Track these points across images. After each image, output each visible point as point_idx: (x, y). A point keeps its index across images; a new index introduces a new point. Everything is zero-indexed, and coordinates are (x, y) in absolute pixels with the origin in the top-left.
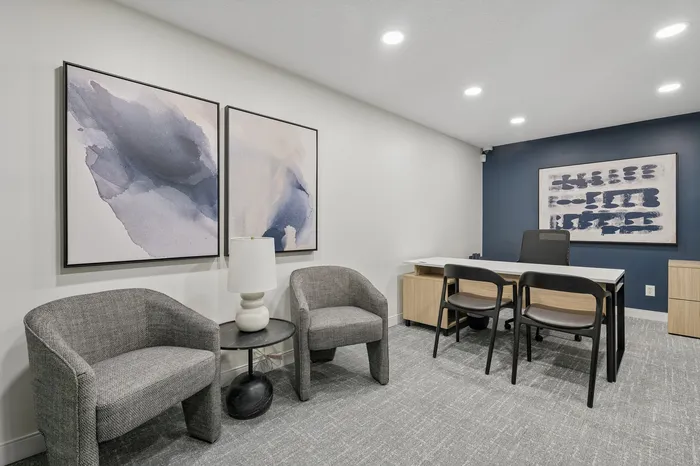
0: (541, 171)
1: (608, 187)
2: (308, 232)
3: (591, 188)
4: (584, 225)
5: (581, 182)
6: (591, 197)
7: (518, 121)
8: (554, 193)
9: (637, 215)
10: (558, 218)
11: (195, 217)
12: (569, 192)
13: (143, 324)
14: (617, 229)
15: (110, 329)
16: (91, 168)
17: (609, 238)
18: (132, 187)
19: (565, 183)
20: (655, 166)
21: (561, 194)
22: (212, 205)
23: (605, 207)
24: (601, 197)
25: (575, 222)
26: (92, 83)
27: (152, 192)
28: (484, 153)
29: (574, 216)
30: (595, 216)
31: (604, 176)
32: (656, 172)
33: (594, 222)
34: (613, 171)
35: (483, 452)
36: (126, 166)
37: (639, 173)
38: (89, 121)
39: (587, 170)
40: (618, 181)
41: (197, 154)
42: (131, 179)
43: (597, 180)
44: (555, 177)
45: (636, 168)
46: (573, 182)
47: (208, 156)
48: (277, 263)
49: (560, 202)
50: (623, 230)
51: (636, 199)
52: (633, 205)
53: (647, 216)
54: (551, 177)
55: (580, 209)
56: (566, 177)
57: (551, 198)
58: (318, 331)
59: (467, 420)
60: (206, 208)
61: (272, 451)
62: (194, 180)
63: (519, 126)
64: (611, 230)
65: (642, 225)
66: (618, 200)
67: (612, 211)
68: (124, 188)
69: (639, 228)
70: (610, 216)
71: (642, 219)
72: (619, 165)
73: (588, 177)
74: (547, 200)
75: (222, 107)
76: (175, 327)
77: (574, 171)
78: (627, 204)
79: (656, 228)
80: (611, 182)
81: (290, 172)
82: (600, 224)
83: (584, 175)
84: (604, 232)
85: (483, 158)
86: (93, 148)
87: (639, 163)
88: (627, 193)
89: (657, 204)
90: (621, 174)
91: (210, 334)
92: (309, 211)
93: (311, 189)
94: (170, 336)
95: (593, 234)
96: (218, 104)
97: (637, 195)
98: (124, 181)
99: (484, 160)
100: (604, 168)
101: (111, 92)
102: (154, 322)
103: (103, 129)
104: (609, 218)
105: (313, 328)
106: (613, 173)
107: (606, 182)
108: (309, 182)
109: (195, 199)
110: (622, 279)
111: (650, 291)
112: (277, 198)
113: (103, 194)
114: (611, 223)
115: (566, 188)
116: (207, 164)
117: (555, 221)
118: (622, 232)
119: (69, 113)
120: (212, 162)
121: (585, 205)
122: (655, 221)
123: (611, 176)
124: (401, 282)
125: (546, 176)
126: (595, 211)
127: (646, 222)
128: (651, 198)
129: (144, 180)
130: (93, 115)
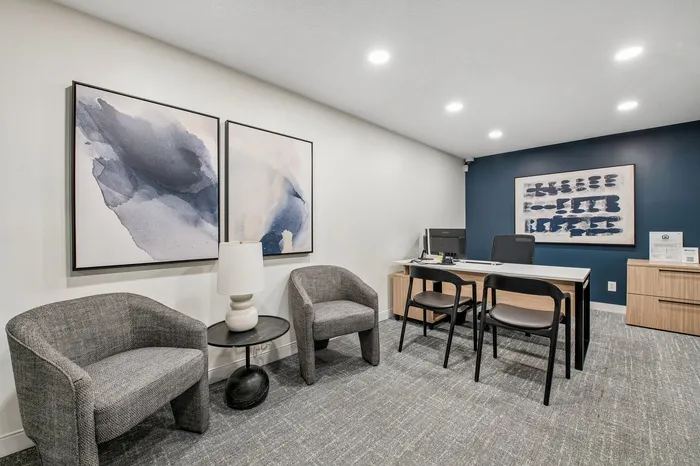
0: (517, 180)
1: (576, 195)
2: (304, 236)
3: (561, 195)
4: (555, 228)
5: (552, 190)
6: (561, 203)
7: (496, 135)
8: (529, 200)
9: (600, 219)
10: (532, 222)
11: (196, 223)
12: (541, 199)
13: (127, 327)
14: (583, 231)
15: (94, 334)
16: (99, 178)
17: (577, 239)
18: (136, 195)
19: (538, 191)
20: (616, 176)
21: (535, 200)
22: (212, 212)
23: (573, 212)
24: (569, 203)
25: (547, 225)
26: (99, 100)
27: (155, 200)
28: (466, 164)
29: (546, 220)
30: (564, 221)
31: (572, 184)
32: (617, 181)
33: (564, 226)
34: (580, 180)
35: (461, 442)
36: (130, 177)
37: (602, 182)
38: (96, 135)
39: (558, 179)
40: (584, 189)
41: (199, 165)
42: (135, 188)
43: (566, 188)
44: (529, 185)
45: (599, 178)
46: (545, 190)
47: (208, 166)
48: (265, 265)
49: (534, 208)
50: (589, 232)
51: (600, 205)
52: (597, 210)
53: (609, 220)
54: (525, 185)
55: (551, 214)
56: (538, 185)
57: (526, 204)
58: (321, 324)
59: (447, 410)
60: (207, 215)
61: (264, 441)
62: (196, 188)
63: (496, 139)
64: (578, 233)
65: (605, 228)
66: (584, 206)
67: (579, 215)
68: (129, 197)
69: (602, 231)
70: (578, 220)
71: (605, 223)
72: (585, 175)
73: (558, 185)
74: (522, 206)
75: (222, 122)
76: (161, 328)
77: (545, 180)
78: (592, 209)
79: (617, 231)
80: (578, 190)
81: (286, 180)
82: (568, 228)
83: (554, 183)
84: (572, 235)
85: (466, 169)
86: (100, 161)
87: (602, 172)
88: (592, 200)
89: (618, 209)
90: (587, 182)
91: (198, 334)
92: (304, 215)
93: (307, 196)
94: (156, 338)
95: (563, 236)
96: (218, 119)
97: (601, 201)
98: (128, 190)
99: (467, 170)
100: (572, 177)
101: (116, 109)
102: (139, 324)
103: (109, 142)
104: (577, 223)
105: (317, 321)
106: (580, 182)
107: (574, 190)
108: (304, 190)
109: (196, 206)
110: (588, 277)
111: (612, 286)
112: (275, 204)
113: (109, 202)
114: (578, 226)
115: (539, 195)
116: (208, 174)
117: (529, 225)
118: (588, 234)
119: (77, 128)
120: (213, 172)
121: (556, 210)
122: (616, 225)
123: (578, 185)
124: (392, 281)
125: (521, 185)
126: (564, 216)
127: (608, 225)
128: (612, 203)
129: (148, 189)
130: (100, 130)
